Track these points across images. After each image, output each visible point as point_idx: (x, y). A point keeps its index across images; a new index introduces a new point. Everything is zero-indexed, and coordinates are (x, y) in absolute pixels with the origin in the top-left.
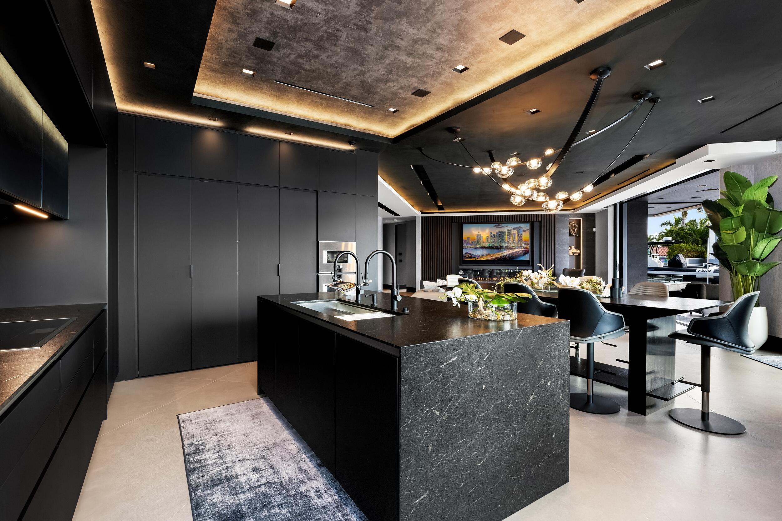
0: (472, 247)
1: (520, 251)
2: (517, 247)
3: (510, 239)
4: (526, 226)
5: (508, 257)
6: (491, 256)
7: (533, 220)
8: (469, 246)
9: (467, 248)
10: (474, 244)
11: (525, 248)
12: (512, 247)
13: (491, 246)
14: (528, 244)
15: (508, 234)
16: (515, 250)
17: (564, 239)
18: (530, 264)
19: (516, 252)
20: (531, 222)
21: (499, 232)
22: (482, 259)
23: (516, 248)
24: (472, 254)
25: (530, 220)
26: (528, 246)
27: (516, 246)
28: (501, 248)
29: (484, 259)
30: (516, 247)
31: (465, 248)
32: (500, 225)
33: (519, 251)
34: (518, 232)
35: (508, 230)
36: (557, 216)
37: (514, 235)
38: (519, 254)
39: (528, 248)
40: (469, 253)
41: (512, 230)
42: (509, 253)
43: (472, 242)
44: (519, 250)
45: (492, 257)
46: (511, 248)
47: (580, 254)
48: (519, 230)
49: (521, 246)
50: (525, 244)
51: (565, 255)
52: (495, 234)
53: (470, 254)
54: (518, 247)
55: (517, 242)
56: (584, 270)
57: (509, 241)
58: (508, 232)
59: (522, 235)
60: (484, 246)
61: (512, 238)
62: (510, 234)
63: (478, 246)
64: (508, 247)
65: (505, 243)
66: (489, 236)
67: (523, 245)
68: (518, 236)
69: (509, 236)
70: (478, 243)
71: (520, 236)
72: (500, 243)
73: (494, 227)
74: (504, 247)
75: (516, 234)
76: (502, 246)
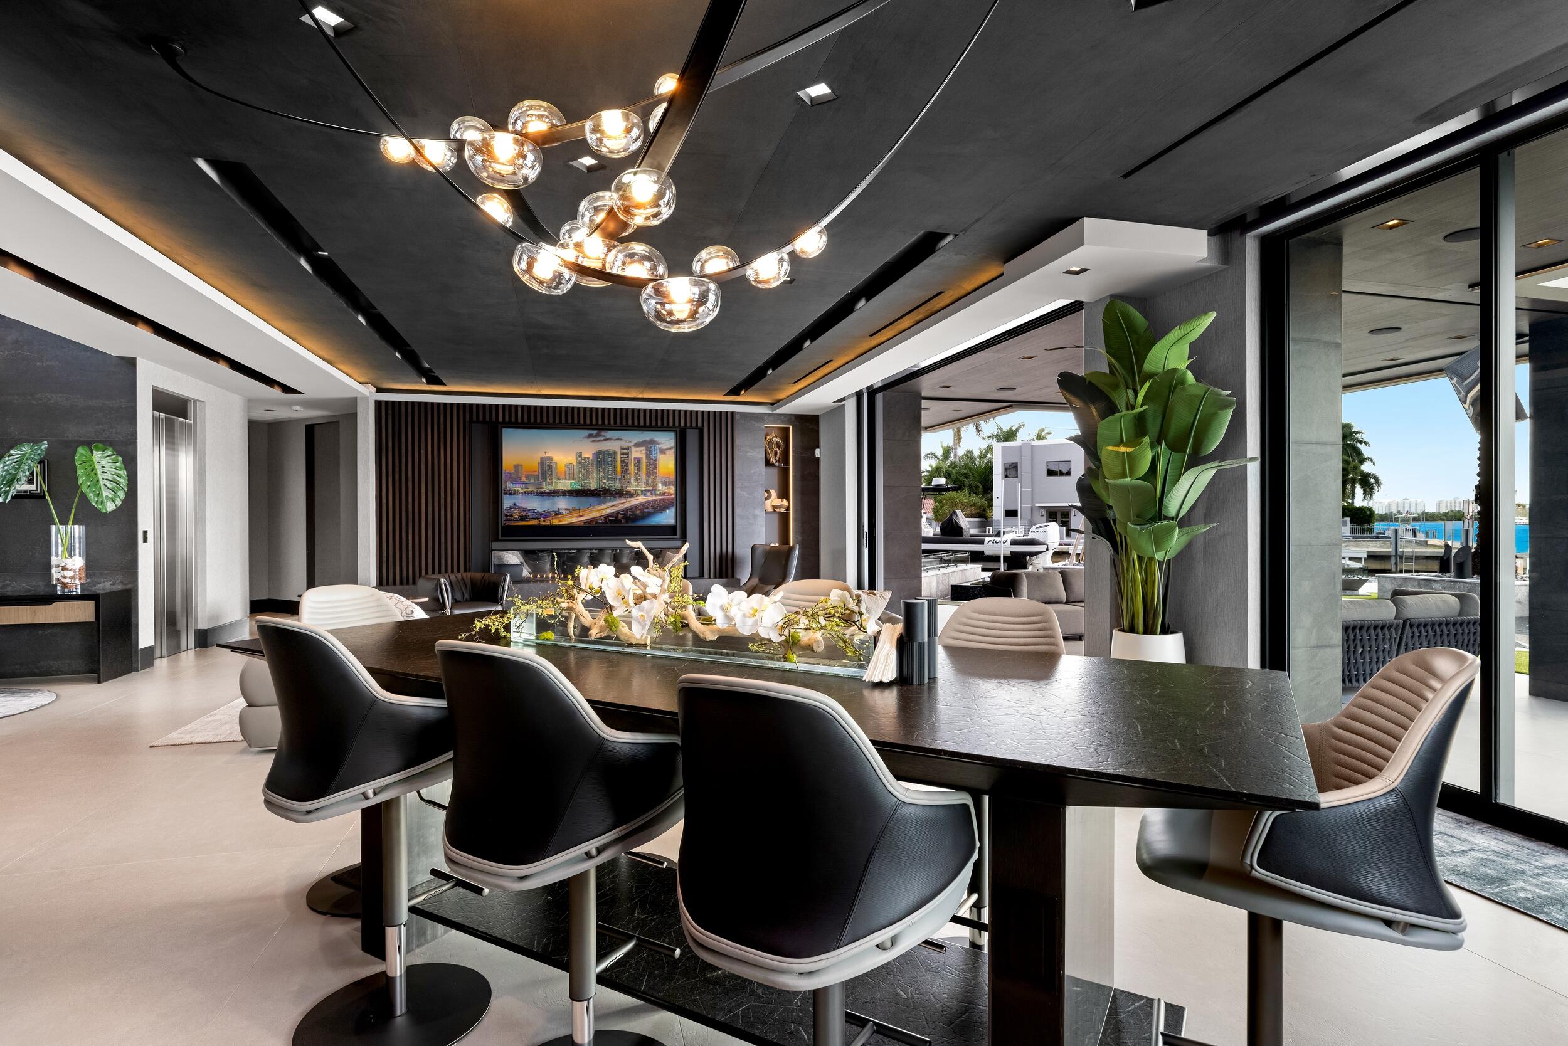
0: (530, 490)
1: (652, 501)
2: (645, 490)
3: (627, 470)
4: (667, 441)
5: (623, 518)
6: (581, 514)
7: (682, 425)
8: (520, 489)
9: (515, 494)
10: (533, 483)
11: (664, 494)
12: (632, 491)
13: (579, 487)
14: (671, 484)
15: (621, 457)
16: (641, 500)
17: (754, 472)
18: (676, 535)
19: (643, 504)
20: (678, 430)
21: (601, 452)
22: (555, 522)
23: (644, 493)
24: (529, 510)
25: (677, 424)
26: (672, 490)
27: (643, 489)
28: (605, 494)
29: (560, 521)
30: (642, 491)
31: (510, 494)
32: (603, 433)
33: (649, 502)
34: (649, 454)
35: (622, 449)
36: (737, 417)
37: (638, 461)
38: (651, 510)
39: (671, 495)
40: (520, 508)
41: (634, 449)
42: (625, 505)
43: (528, 477)
44: (650, 498)
45: (581, 516)
46: (631, 495)
47: (788, 509)
48: (651, 447)
49: (654, 490)
50: (664, 484)
51: (756, 512)
52: (588, 458)
53: (524, 510)
54: (648, 491)
55: (644, 478)
56: (798, 547)
57: (624, 477)
58: (622, 454)
59: (657, 462)
60: (561, 488)
61: (632, 468)
62: (628, 457)
63: (546, 488)
64: (623, 490)
65: (614, 480)
66: (575, 463)
67: (660, 486)
68: (647, 462)
69: (625, 463)
70: (546, 479)
71: (652, 465)
72: (604, 481)
73: (586, 439)
74: (613, 489)
75: (642, 458)
76: (609, 490)
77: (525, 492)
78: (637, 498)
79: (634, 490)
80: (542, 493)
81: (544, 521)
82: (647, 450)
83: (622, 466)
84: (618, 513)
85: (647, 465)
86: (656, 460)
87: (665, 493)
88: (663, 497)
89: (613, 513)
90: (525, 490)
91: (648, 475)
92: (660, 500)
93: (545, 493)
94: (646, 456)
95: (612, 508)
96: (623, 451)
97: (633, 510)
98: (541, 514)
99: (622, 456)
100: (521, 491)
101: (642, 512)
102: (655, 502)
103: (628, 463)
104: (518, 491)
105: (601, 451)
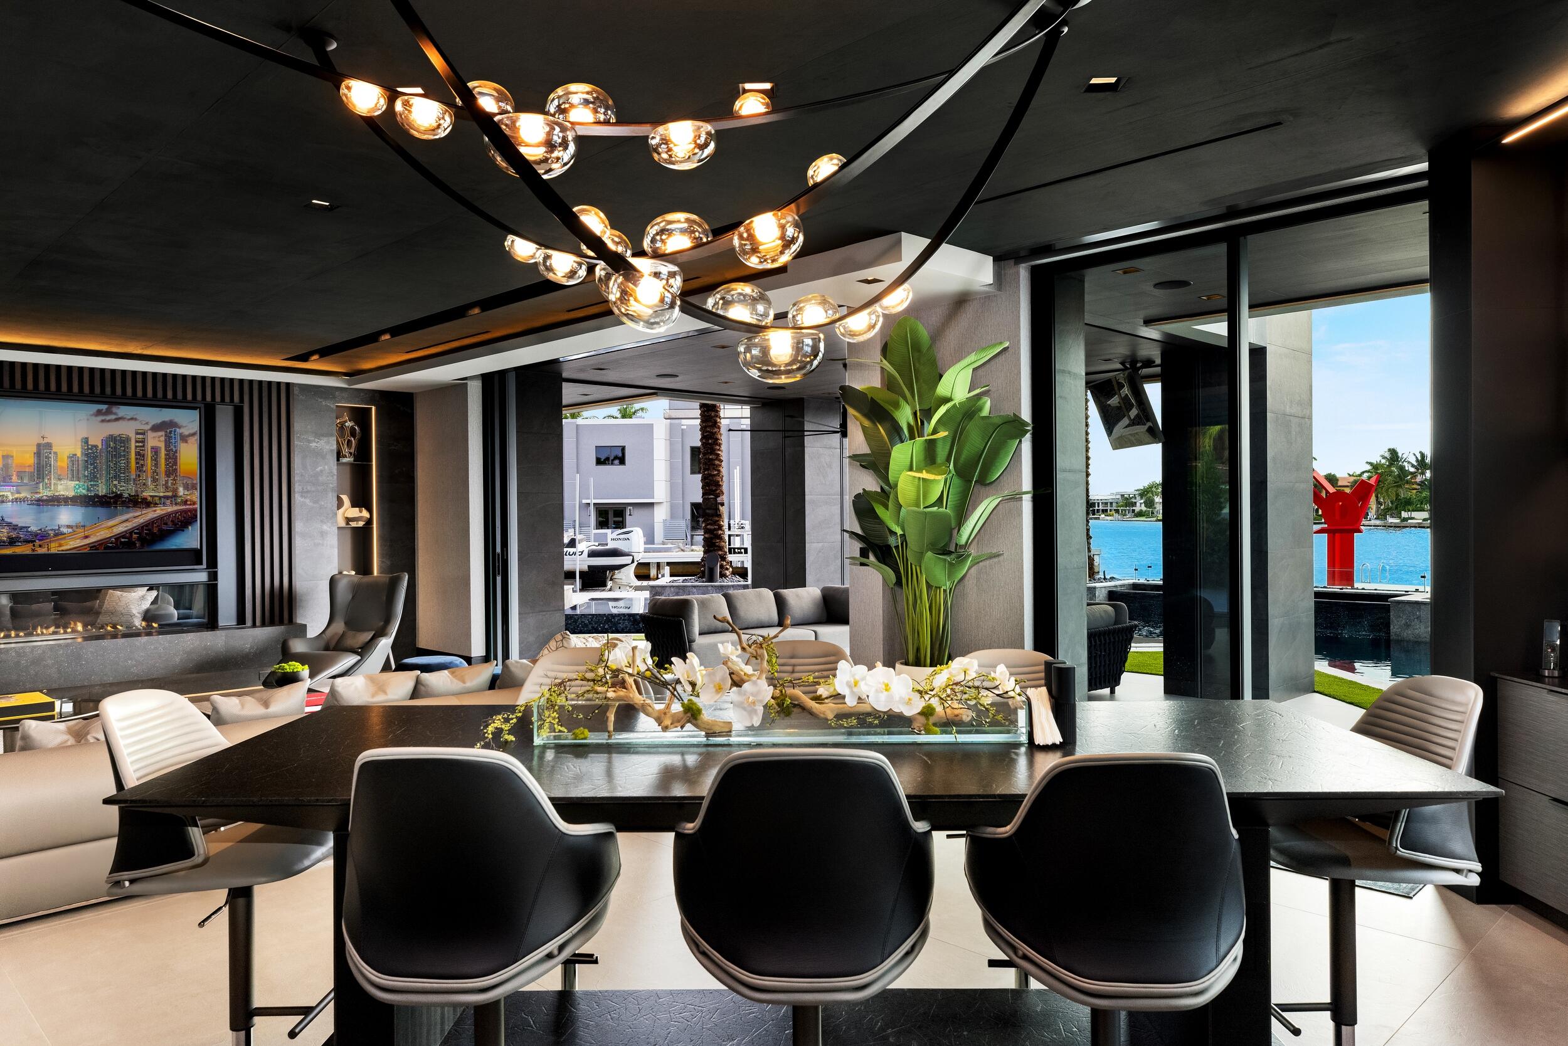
0: (22, 495)
1: (172, 513)
2: (165, 497)
3: (142, 466)
4: (189, 421)
5: (139, 539)
6: (87, 533)
7: (209, 398)
8: (10, 494)
10: (26, 485)
11: (185, 502)
12: (149, 498)
13: (86, 492)
14: (194, 487)
15: (136, 447)
16: (160, 511)
17: (321, 471)
18: (202, 564)
19: (161, 518)
20: (202, 406)
21: (111, 438)
22: (54, 549)
23: (163, 501)
24: (22, 528)
25: (199, 397)
26: (195, 496)
27: (162, 494)
28: (115, 503)
29: (60, 545)
30: (160, 498)
32: (115, 409)
33: (169, 515)
34: (168, 442)
35: (137, 433)
36: (296, 391)
37: (156, 450)
38: (170, 527)
39: (194, 503)
40: (9, 524)
41: (151, 435)
42: (141, 520)
44: (170, 509)
45: (86, 537)
46: (147, 504)
47: (369, 522)
48: (170, 432)
49: (175, 496)
50: (186, 487)
51: (325, 527)
52: (96, 446)
53: (15, 528)
54: (167, 497)
55: (163, 478)
57: (139, 476)
58: (137, 442)
59: (178, 455)
60: (62, 493)
61: (149, 462)
62: (143, 446)
63: (44, 493)
64: (138, 496)
65: (127, 481)
66: (79, 454)
67: (181, 491)
68: (166, 455)
69: (140, 455)
70: (43, 479)
71: (172, 458)
72: (115, 482)
73: (94, 418)
74: (126, 495)
75: (160, 448)
76: (121, 496)
77: (16, 499)
78: (155, 509)
79: (151, 496)
80: (39, 500)
81: (40, 546)
82: (166, 435)
83: (136, 459)
84: (131, 532)
85: (166, 459)
86: (176, 452)
87: (187, 501)
88: (184, 507)
89: (126, 531)
90: (17, 496)
91: (168, 474)
92: (182, 511)
93: (43, 501)
94: (166, 447)
95: (125, 524)
96: (138, 436)
97: (150, 527)
98: (36, 535)
99: (138, 444)
100: (11, 498)
101: (161, 530)
102: (176, 515)
103: (143, 456)
104: (7, 497)
105: (112, 435)
